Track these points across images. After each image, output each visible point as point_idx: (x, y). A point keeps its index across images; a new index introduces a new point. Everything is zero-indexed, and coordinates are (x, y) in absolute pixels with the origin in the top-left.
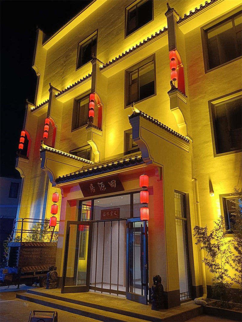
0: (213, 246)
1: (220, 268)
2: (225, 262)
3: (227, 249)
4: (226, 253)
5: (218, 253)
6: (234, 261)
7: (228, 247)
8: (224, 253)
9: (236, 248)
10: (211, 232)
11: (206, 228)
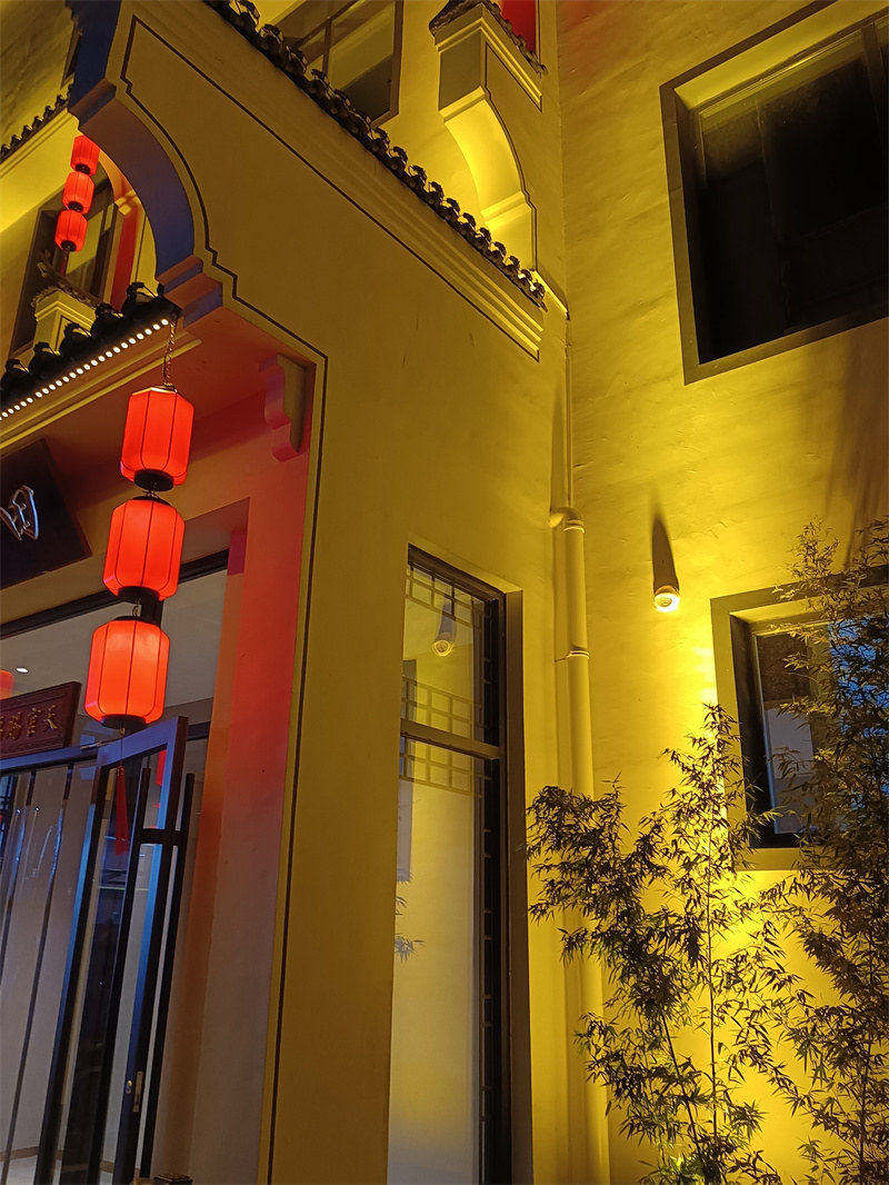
0: (651, 933)
1: (703, 1100)
2: (736, 1050)
3: (753, 952)
4: (747, 978)
5: (687, 983)
6: (804, 1040)
7: (761, 937)
8: (733, 978)
9: (820, 947)
10: (647, 830)
11: (610, 805)
